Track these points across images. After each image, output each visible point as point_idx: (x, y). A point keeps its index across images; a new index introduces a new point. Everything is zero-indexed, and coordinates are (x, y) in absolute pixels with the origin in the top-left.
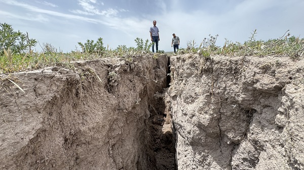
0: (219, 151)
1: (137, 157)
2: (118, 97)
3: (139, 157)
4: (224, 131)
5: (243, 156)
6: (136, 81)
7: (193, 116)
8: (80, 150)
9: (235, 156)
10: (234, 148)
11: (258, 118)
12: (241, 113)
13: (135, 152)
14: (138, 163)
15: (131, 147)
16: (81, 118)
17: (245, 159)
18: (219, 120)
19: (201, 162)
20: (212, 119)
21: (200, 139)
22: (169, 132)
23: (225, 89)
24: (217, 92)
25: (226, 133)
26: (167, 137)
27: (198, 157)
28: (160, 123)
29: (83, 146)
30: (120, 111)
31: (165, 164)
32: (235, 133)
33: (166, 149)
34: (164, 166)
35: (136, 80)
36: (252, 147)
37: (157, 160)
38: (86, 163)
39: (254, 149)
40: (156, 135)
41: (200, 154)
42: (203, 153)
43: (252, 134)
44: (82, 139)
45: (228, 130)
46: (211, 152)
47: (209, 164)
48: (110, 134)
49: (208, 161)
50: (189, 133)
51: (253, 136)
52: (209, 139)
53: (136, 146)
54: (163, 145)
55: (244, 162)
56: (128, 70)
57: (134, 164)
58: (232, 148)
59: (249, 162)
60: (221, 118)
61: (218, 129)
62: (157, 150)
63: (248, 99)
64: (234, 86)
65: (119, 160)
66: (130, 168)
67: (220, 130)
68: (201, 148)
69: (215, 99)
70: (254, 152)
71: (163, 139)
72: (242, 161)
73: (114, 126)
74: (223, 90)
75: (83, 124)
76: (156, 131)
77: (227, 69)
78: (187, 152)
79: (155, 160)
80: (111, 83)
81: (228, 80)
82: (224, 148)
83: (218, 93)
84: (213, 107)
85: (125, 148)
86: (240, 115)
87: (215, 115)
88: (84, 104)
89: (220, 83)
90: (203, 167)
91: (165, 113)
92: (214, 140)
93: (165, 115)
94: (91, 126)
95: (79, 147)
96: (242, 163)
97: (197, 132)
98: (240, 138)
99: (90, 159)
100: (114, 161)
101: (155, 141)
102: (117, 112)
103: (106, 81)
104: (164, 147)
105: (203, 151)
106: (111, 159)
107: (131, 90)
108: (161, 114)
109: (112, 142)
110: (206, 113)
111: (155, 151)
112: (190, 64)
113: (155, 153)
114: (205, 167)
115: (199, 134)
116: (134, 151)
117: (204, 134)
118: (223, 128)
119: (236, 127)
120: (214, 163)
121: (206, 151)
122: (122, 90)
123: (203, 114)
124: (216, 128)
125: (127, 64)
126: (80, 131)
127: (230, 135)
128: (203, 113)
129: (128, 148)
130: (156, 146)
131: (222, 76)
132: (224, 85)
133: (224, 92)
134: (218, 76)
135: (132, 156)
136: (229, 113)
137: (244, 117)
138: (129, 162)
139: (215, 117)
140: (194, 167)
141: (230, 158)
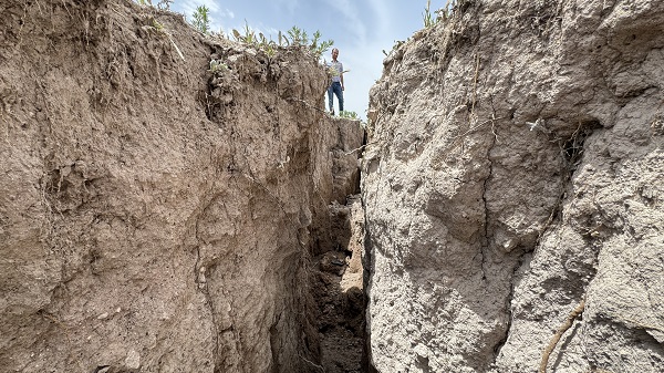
0: (479, 277)
1: (271, 314)
2: (232, 135)
3: (278, 317)
4: (498, 215)
5: (546, 275)
6: (281, 112)
7: (419, 184)
8: (105, 232)
9: (523, 282)
10: (520, 263)
11: (600, 143)
12: (548, 151)
13: (269, 299)
14: (273, 330)
15: (258, 281)
16: (116, 143)
17: (551, 283)
18: (486, 181)
19: (431, 312)
20: (467, 178)
21: (433, 246)
22: (357, 288)
23: (509, 81)
24: (486, 95)
25: (501, 219)
26: (349, 300)
27: (424, 297)
28: (337, 270)
29: (116, 223)
30: (236, 175)
31: (342, 361)
32: (527, 214)
33: (347, 328)
34: (339, 365)
35: (283, 109)
36: (578, 237)
37: (325, 351)
38: (121, 278)
39: (582, 242)
40: (326, 295)
41: (429, 288)
42: (436, 287)
43: (581, 195)
44: (115, 203)
45: (508, 210)
46: (457, 281)
47: (451, 316)
48: (202, 228)
49: (449, 308)
50: (405, 233)
51: (582, 202)
52: (456, 246)
53: (273, 288)
54: (340, 319)
55: (549, 291)
56: (264, 77)
57: (264, 330)
58: (514, 264)
59: (566, 288)
60: (490, 177)
61: (482, 208)
62: (325, 329)
63: (576, 85)
64: (537, 63)
65: (223, 305)
66: (251, 334)
67: (487, 211)
68: (432, 273)
69: (480, 116)
70: (583, 249)
71: (340, 305)
72: (543, 291)
73: (216, 211)
74: (503, 85)
75: (120, 161)
76: (326, 285)
77: (519, 19)
78: (397, 293)
79: (319, 348)
80: (216, 93)
81: (520, 53)
82: (494, 267)
83: (491, 98)
84: (472, 143)
85: (241, 281)
86: (544, 157)
87: (477, 166)
88: (130, 113)
89: (497, 66)
90: (434, 324)
91: (349, 248)
92: (467, 247)
93: (349, 254)
94: (145, 175)
95: (104, 225)
96: (542, 295)
97: (426, 227)
98: (539, 228)
99: (135, 270)
100: (210, 303)
101: (322, 307)
102: (225, 174)
103: (203, 84)
104: (341, 324)
105: (438, 281)
106: (201, 294)
107: (267, 131)
108: (339, 250)
109: (207, 251)
110: (453, 163)
111: (320, 331)
112: (419, 50)
113: (322, 335)
114: (440, 324)
115: (430, 232)
116: (265, 295)
117: (443, 231)
118: (495, 206)
119: (530, 198)
120: (464, 309)
121: (446, 279)
122: (245, 121)
123: (444, 169)
124: (476, 204)
125: (262, 62)
126: (109, 176)
127: (513, 222)
128: (445, 165)
129: (249, 280)
130: (325, 320)
131: (504, 46)
132: (507, 70)
133: (506, 91)
134: (492, 50)
135: (260, 307)
136: (514, 158)
137: (554, 162)
138: (251, 318)
139: (478, 171)
140: (412, 326)
141: (507, 292)
